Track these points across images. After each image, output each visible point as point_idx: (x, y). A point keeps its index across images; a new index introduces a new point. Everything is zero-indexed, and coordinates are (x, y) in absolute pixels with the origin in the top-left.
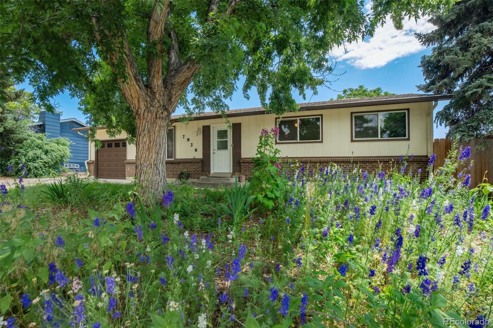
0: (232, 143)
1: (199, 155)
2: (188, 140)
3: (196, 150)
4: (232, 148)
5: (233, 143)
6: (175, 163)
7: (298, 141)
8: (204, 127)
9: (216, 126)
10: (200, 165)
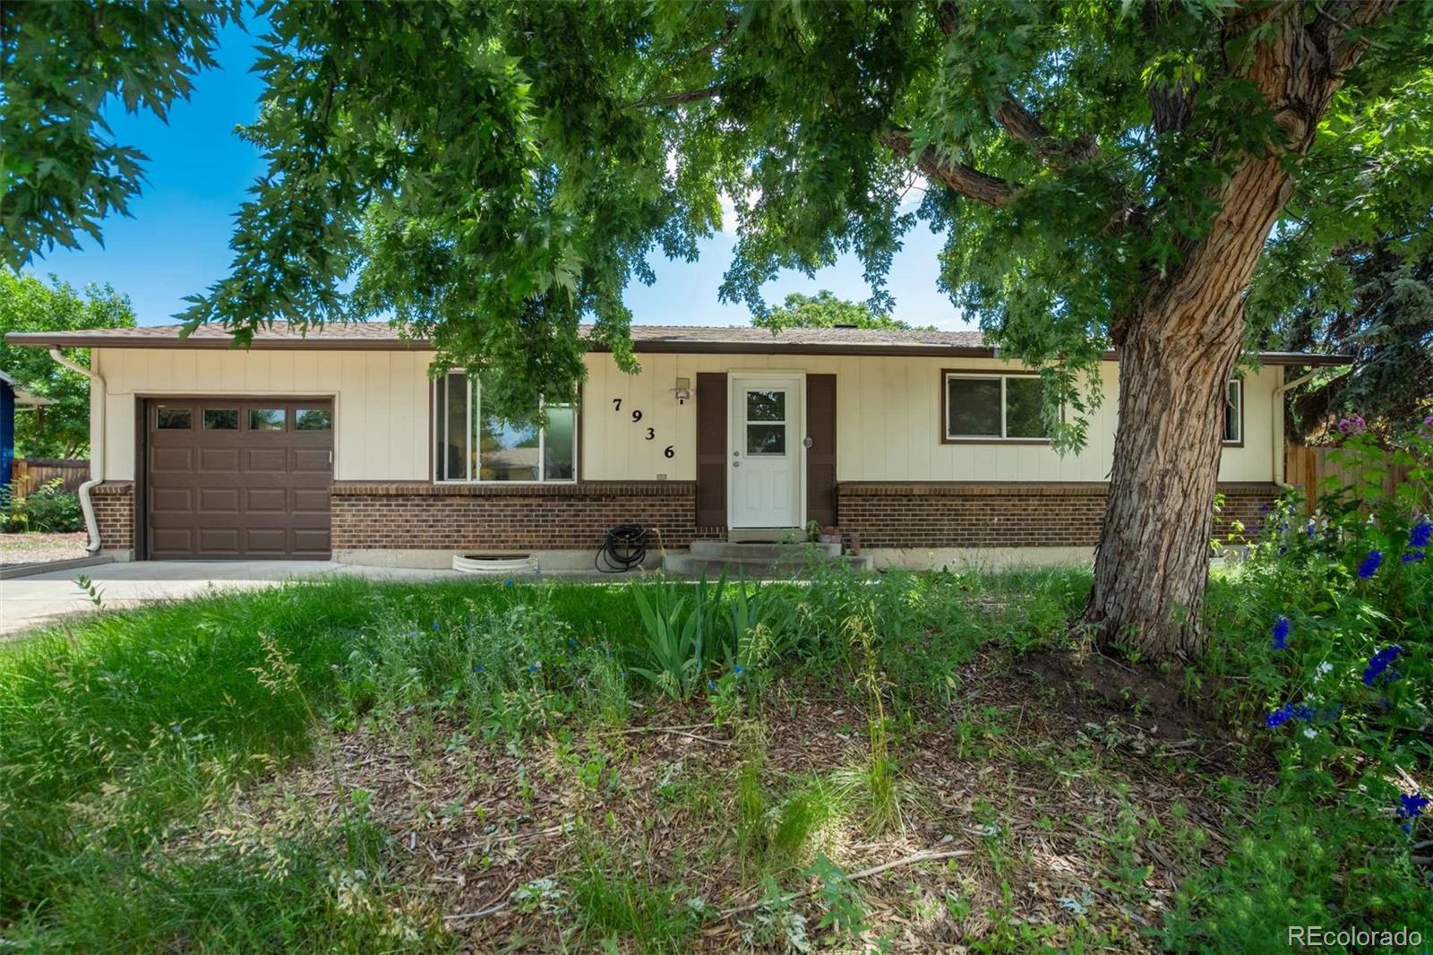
0: (804, 436)
1: (684, 469)
2: (638, 416)
3: (669, 453)
4: (804, 450)
5: (809, 434)
6: (583, 497)
7: (1005, 437)
8: (701, 377)
9: (746, 379)
10: (690, 503)
